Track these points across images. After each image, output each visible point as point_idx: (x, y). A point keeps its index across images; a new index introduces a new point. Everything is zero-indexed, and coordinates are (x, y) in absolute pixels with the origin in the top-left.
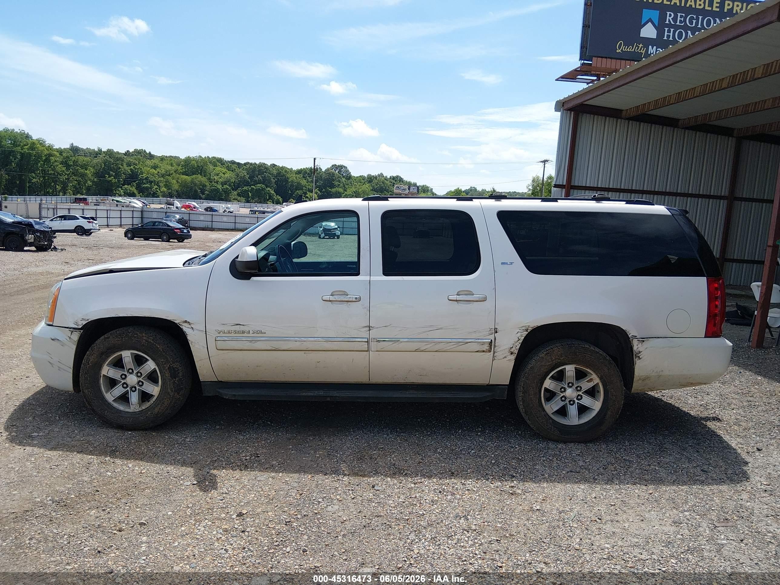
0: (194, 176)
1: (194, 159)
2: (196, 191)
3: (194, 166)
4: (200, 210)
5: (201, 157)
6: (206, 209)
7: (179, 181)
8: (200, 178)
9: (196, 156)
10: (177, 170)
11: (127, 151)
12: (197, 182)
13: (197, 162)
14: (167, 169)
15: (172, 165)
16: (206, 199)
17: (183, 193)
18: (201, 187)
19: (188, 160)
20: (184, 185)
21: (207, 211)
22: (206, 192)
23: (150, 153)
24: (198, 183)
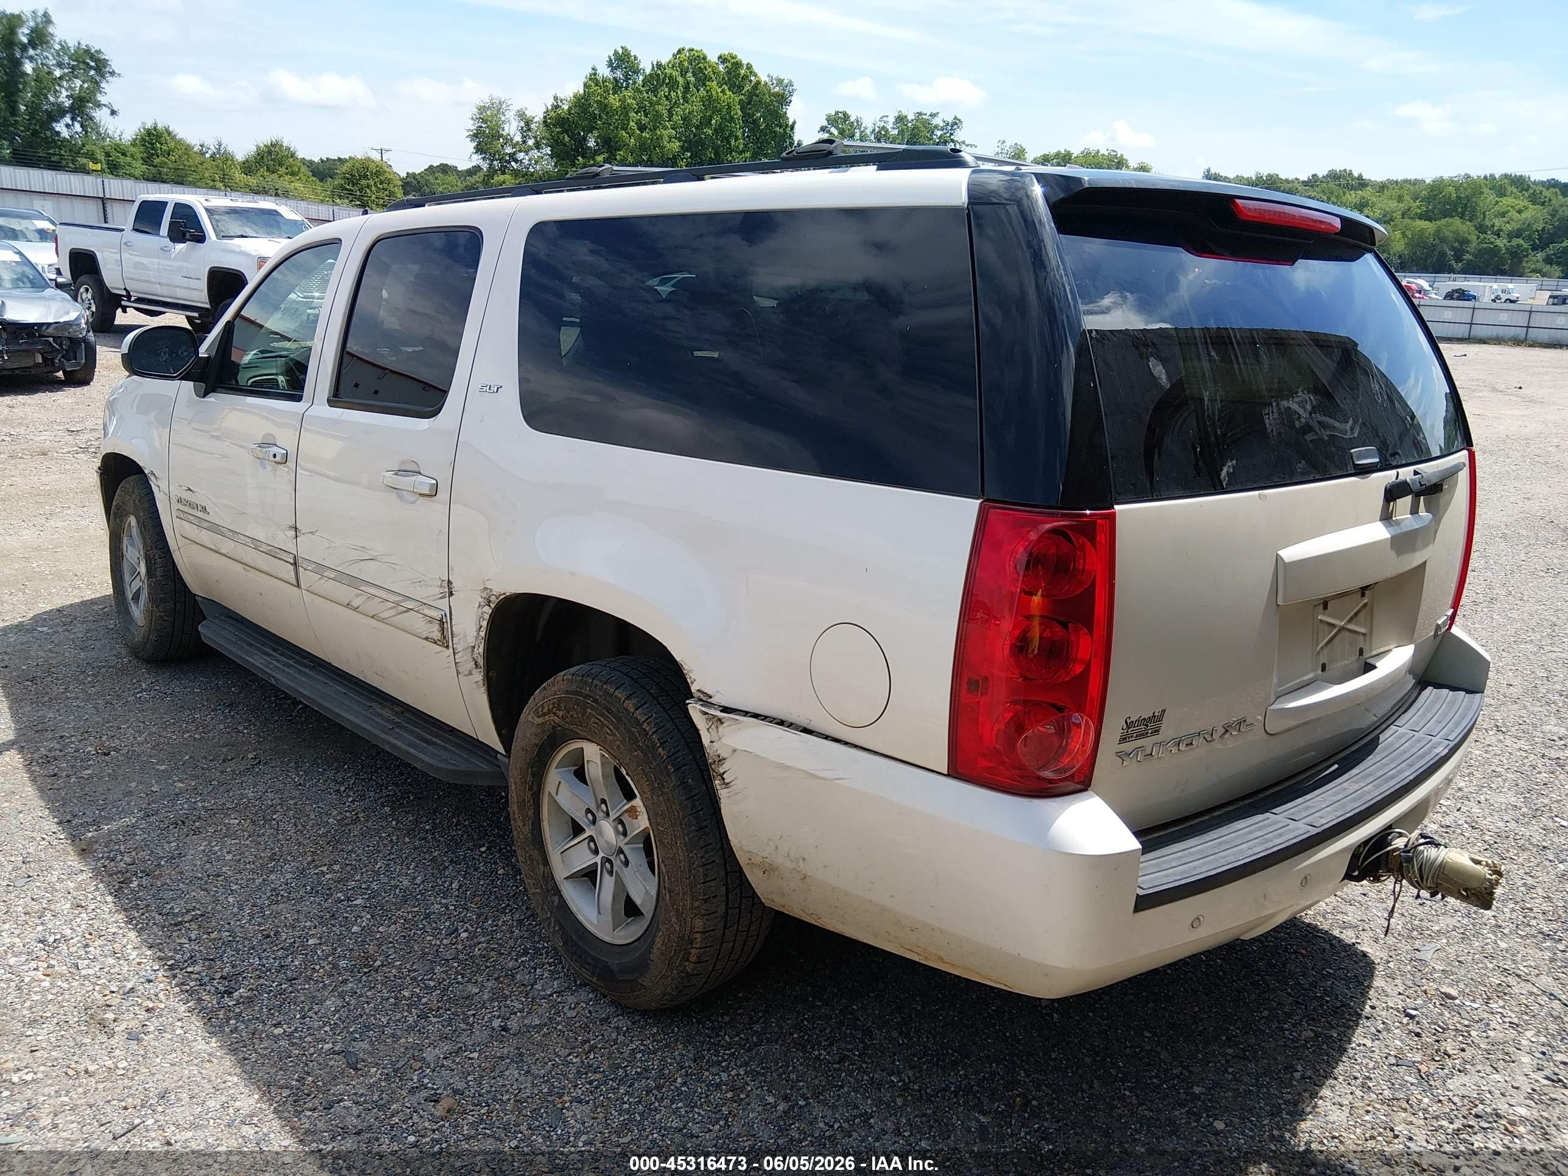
0: (1444, 221)
1: (1451, 182)
2: (1443, 255)
3: (1450, 198)
4: (1434, 296)
5: (1469, 177)
6: (1449, 296)
7: (1409, 234)
8: (1457, 225)
9: (1459, 176)
10: (1409, 209)
11: (1313, 176)
12: (1447, 233)
13: (1457, 189)
14: (1388, 209)
15: (1400, 199)
16: (1464, 271)
17: (1413, 261)
18: (1456, 245)
19: (1437, 189)
20: (1418, 243)
21: (1452, 299)
22: (1467, 257)
23: (1360, 176)
24: (1451, 235)
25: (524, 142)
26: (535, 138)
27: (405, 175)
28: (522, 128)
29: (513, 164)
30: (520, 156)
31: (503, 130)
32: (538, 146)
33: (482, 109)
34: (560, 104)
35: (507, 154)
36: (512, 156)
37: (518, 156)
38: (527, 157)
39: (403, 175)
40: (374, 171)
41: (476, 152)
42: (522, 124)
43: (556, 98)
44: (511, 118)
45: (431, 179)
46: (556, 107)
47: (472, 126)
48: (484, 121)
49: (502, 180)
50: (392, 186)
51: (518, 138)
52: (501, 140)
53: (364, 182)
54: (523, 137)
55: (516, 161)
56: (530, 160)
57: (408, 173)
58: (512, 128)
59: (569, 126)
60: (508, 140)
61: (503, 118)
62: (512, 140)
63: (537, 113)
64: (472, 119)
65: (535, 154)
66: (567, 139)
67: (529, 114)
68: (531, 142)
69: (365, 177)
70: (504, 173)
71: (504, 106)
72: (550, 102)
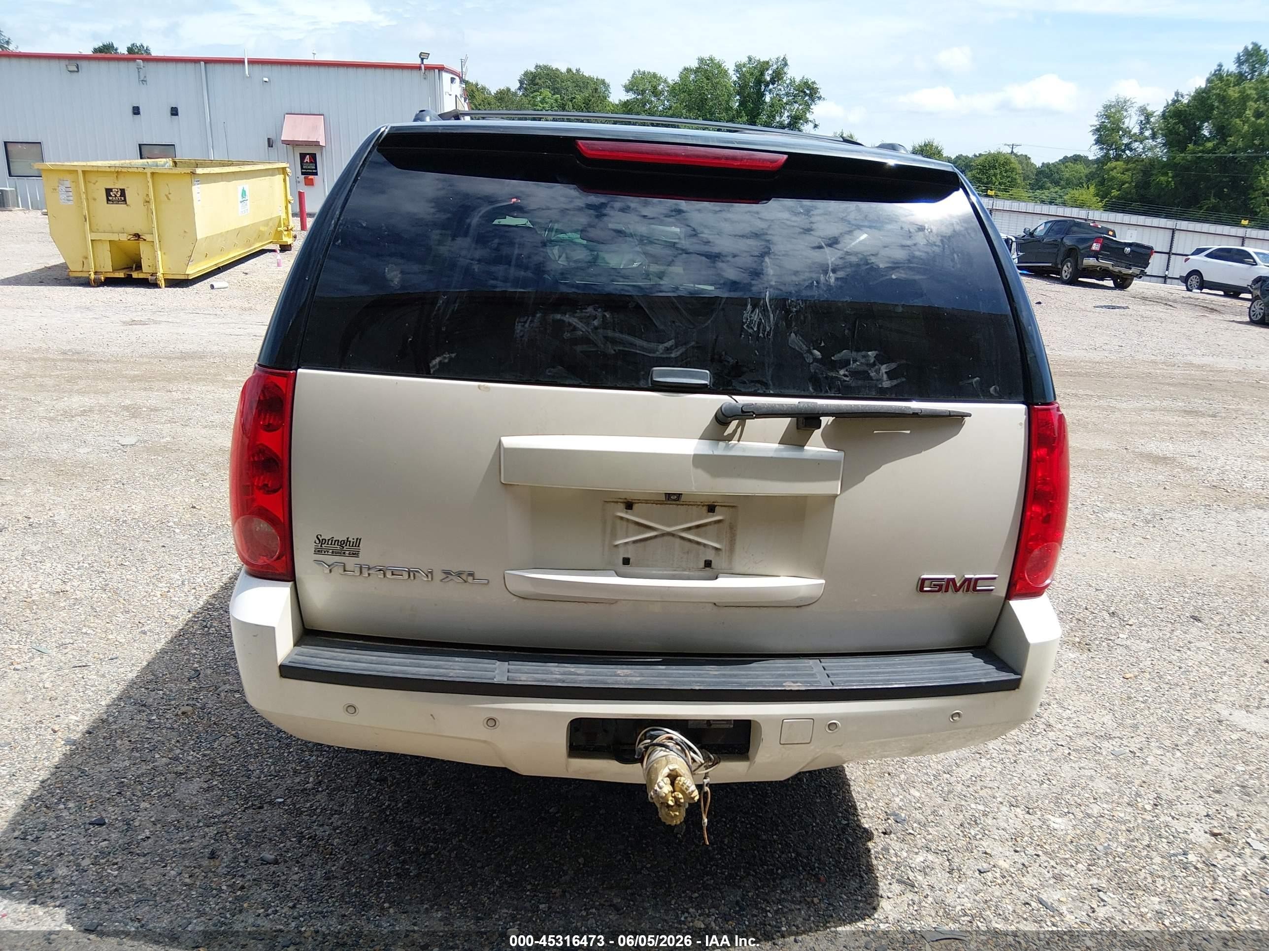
25: (1141, 133)
26: (1152, 129)
27: (1040, 165)
28: (1141, 122)
29: (1127, 152)
30: (1136, 145)
31: (1124, 123)
32: (1154, 136)
33: (1107, 107)
34: (1180, 98)
35: (1123, 144)
36: (1128, 146)
37: (1133, 145)
38: (1141, 146)
39: (1039, 164)
40: (1002, 162)
41: (1096, 144)
42: (1142, 118)
43: (1177, 94)
44: (1133, 114)
45: (1062, 167)
46: (1175, 102)
47: (1096, 122)
48: (1108, 117)
49: (1114, 166)
50: (1014, 173)
51: (1136, 130)
52: (1121, 133)
53: (992, 172)
54: (1141, 129)
55: (1131, 150)
56: (1144, 148)
57: (1043, 164)
58: (1132, 123)
59: (1185, 117)
60: (1127, 132)
61: (1125, 114)
62: (1130, 131)
63: (1158, 108)
64: (1097, 116)
65: (1149, 142)
66: (1182, 128)
67: (1150, 109)
68: (1148, 133)
69: (994, 167)
70: (1117, 160)
71: (1129, 103)
72: (1171, 97)
